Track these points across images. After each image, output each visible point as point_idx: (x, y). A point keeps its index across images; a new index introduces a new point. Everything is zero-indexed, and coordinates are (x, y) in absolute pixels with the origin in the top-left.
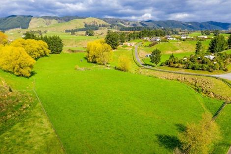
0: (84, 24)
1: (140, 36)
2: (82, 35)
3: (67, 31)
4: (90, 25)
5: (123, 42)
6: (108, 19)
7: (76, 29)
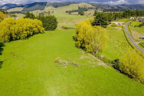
0: (78, 7)
1: (124, 16)
2: (76, 15)
3: (67, 12)
4: (82, 8)
5: (110, 21)
6: (94, 4)
7: (73, 11)
